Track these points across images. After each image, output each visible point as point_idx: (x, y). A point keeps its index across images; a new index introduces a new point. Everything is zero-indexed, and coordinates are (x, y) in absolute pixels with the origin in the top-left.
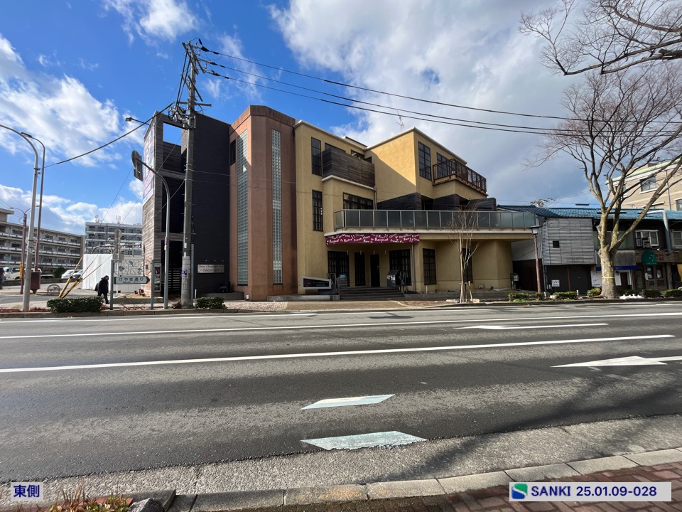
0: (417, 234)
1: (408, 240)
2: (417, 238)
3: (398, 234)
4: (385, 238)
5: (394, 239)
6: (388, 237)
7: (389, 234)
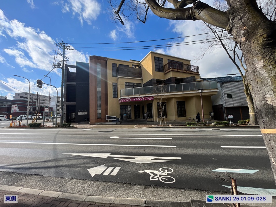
0: (153, 96)
1: (149, 99)
2: (153, 98)
3: (144, 97)
4: (139, 99)
5: (142, 99)
6: (140, 99)
7: (140, 97)
